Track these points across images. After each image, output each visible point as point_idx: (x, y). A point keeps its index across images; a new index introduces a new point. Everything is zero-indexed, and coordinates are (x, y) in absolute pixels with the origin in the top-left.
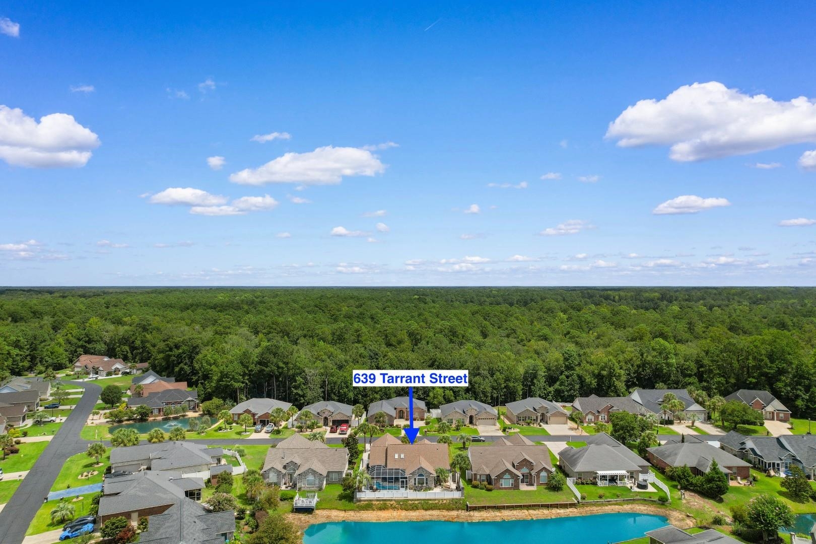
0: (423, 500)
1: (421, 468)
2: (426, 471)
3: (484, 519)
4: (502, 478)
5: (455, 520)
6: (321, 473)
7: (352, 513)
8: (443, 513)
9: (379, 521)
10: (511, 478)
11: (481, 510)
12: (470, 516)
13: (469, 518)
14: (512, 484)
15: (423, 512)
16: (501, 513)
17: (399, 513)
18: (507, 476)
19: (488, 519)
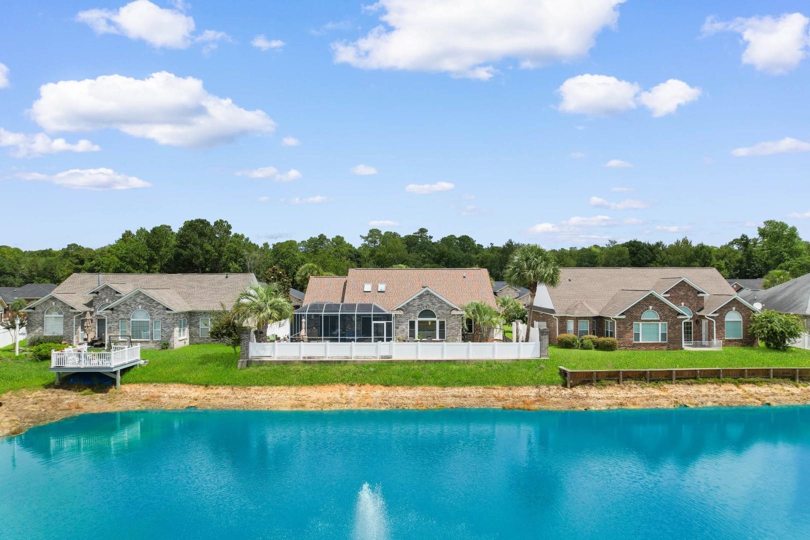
0: (435, 361)
1: (428, 293)
2: (441, 302)
3: (621, 404)
4: (638, 319)
5: (536, 406)
6: (167, 305)
7: (224, 391)
8: (495, 392)
9: (301, 409)
10: (661, 320)
11: (604, 382)
12: (577, 397)
13: (575, 402)
14: (663, 335)
15: (436, 391)
16: (665, 390)
17: (363, 392)
18: (650, 314)
19: (634, 404)
